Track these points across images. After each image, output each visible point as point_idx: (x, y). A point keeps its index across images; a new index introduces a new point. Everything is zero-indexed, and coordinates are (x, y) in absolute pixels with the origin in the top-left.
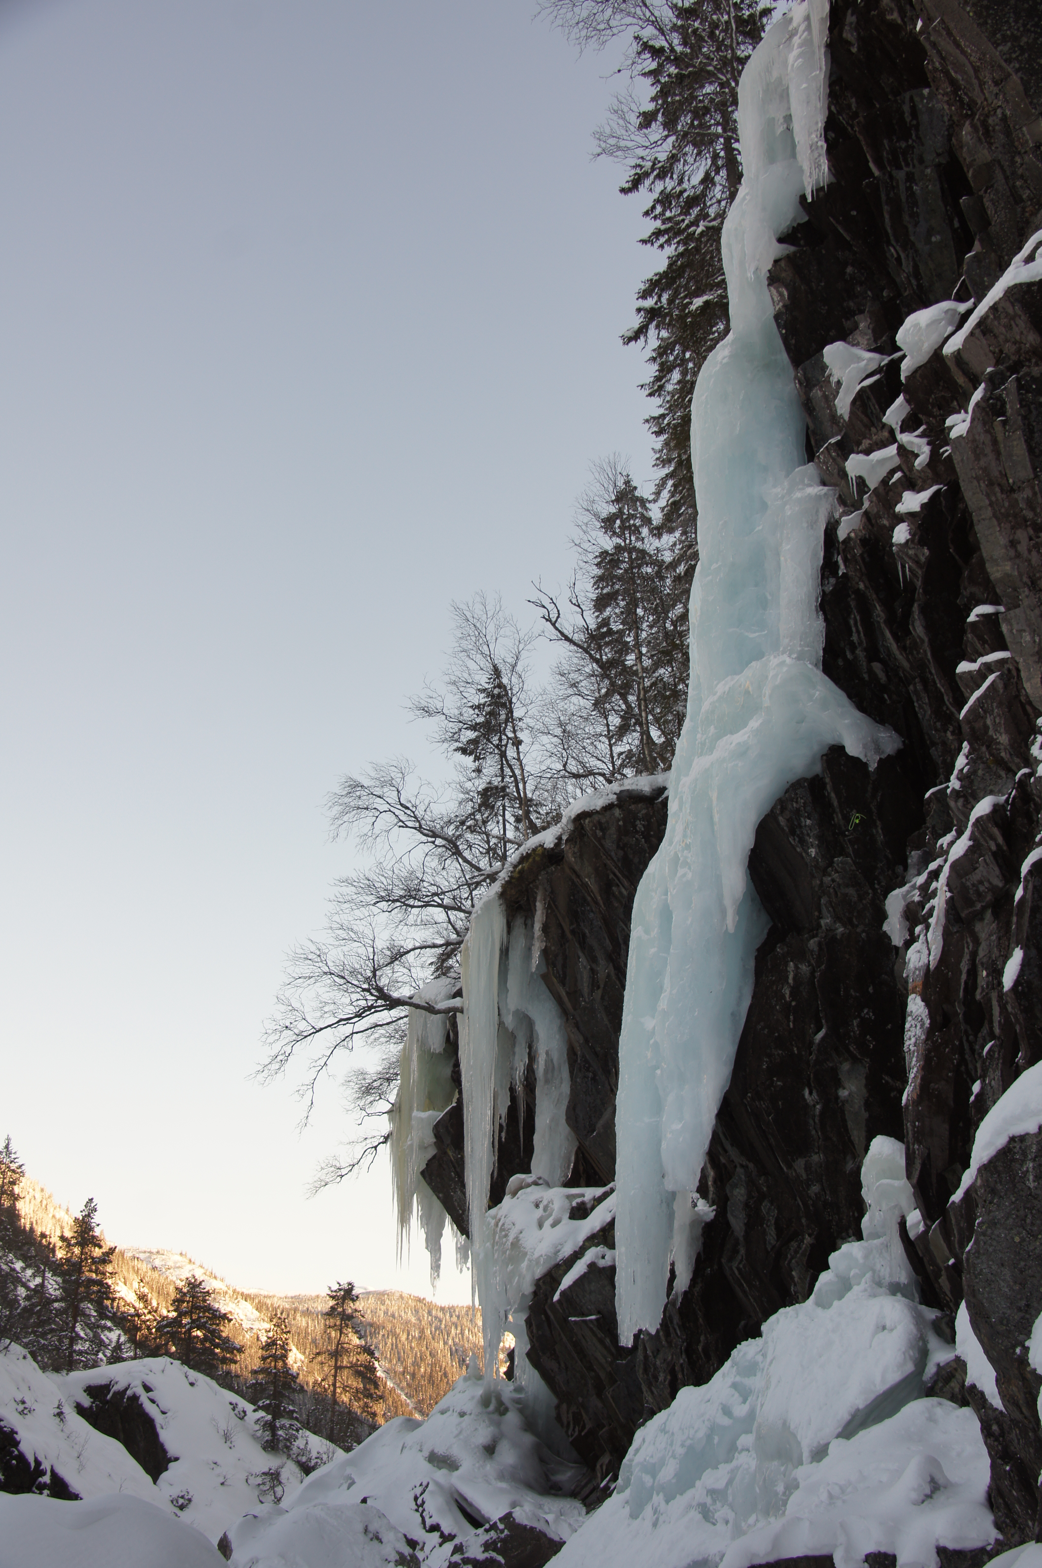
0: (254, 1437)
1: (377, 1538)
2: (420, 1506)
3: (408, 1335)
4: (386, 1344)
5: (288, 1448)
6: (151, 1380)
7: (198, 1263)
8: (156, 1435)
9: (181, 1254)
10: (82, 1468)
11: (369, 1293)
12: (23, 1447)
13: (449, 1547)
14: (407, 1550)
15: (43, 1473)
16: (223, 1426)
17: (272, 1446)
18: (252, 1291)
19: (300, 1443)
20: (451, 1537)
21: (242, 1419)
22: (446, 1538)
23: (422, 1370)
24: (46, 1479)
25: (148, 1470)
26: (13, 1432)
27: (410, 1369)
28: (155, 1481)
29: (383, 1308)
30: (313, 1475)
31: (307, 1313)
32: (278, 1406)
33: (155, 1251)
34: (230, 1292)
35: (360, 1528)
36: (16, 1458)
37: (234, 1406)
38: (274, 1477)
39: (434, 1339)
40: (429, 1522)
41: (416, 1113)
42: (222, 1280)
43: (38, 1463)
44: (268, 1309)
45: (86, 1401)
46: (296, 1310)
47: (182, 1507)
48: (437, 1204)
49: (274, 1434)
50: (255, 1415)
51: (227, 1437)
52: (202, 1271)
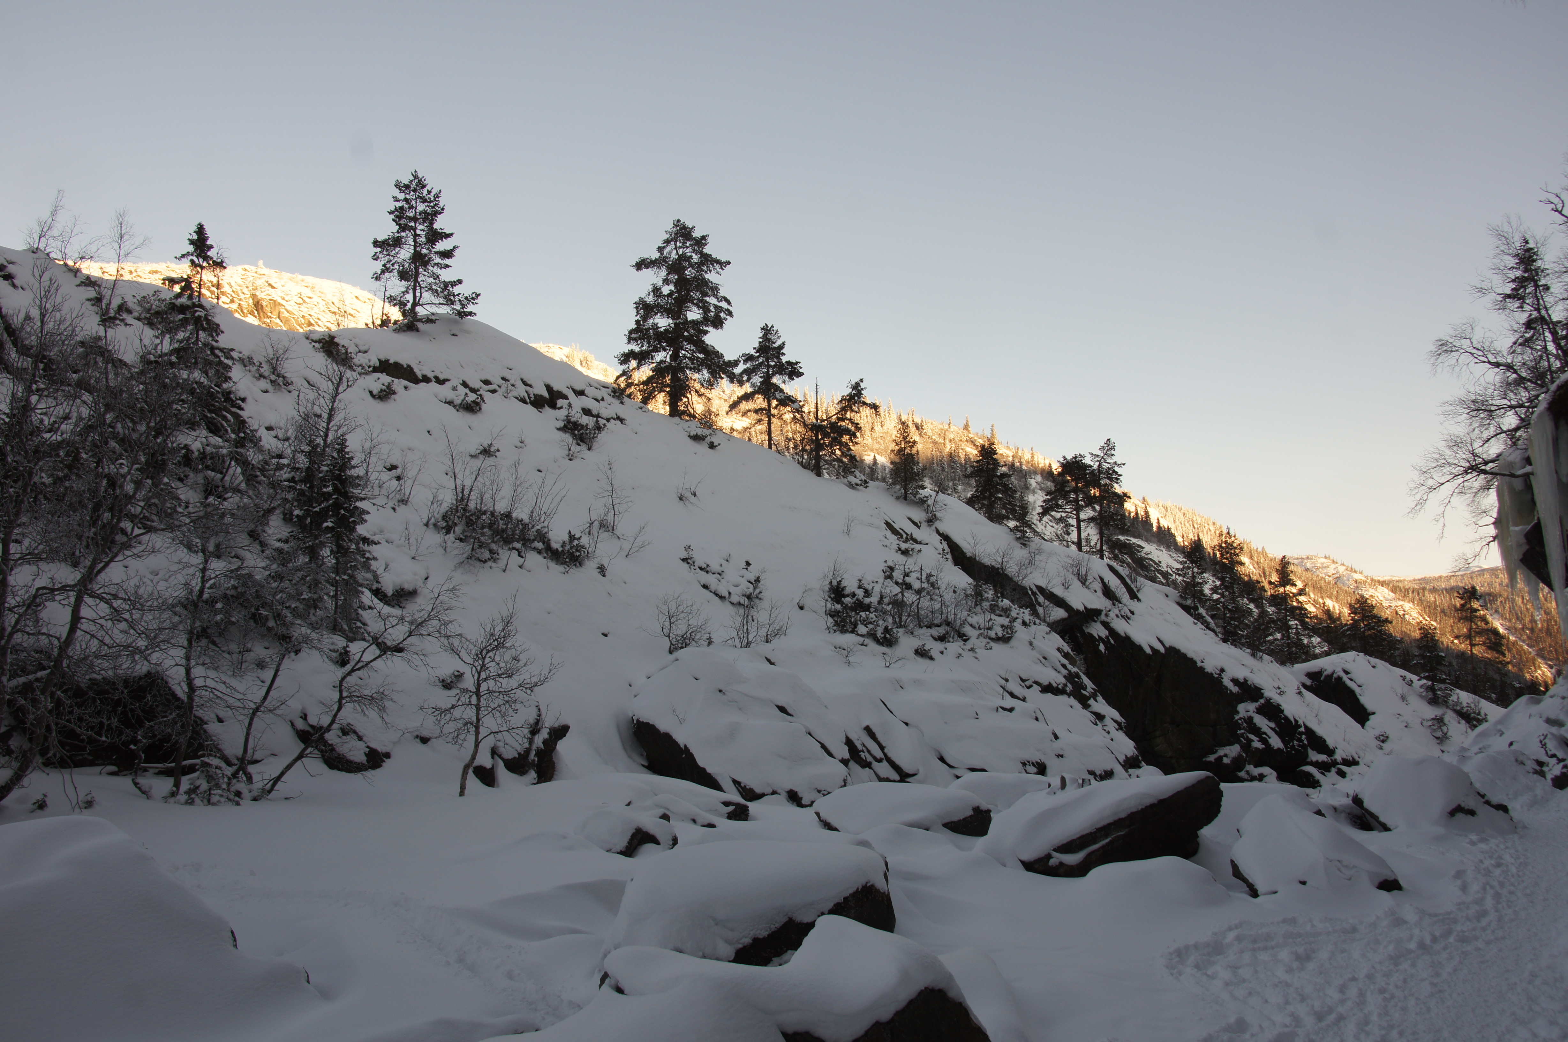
0: (1421, 696)
1: (1522, 763)
2: (1544, 745)
3: (1523, 599)
4: (1504, 608)
5: (1446, 702)
6: (1348, 667)
7: (1340, 562)
8: (1358, 700)
9: (1326, 557)
10: (1320, 722)
11: (1483, 570)
12: (1286, 713)
13: (1561, 764)
14: (1538, 768)
15: (1300, 726)
16: (1400, 691)
17: (1434, 701)
18: (1386, 578)
19: (1454, 698)
20: (1563, 760)
21: (1410, 685)
22: (1560, 760)
23: (1540, 625)
24: (1302, 729)
25: (1358, 722)
26: (1279, 705)
27: (1529, 625)
28: (1363, 726)
29: (1497, 580)
30: (1479, 729)
31: (1434, 590)
32: (1435, 676)
33: (1305, 557)
34: (1369, 581)
35: (1513, 759)
36: (1283, 719)
37: (1404, 678)
38: (1439, 721)
39: (1546, 600)
40: (1550, 753)
41: (1512, 528)
42: (1361, 573)
43: (1296, 721)
44: (1401, 590)
45: (1308, 682)
46: (1424, 589)
47: (1383, 741)
48: (1533, 577)
49: (1434, 694)
50: (1418, 682)
51: (1403, 698)
52: (1344, 568)
